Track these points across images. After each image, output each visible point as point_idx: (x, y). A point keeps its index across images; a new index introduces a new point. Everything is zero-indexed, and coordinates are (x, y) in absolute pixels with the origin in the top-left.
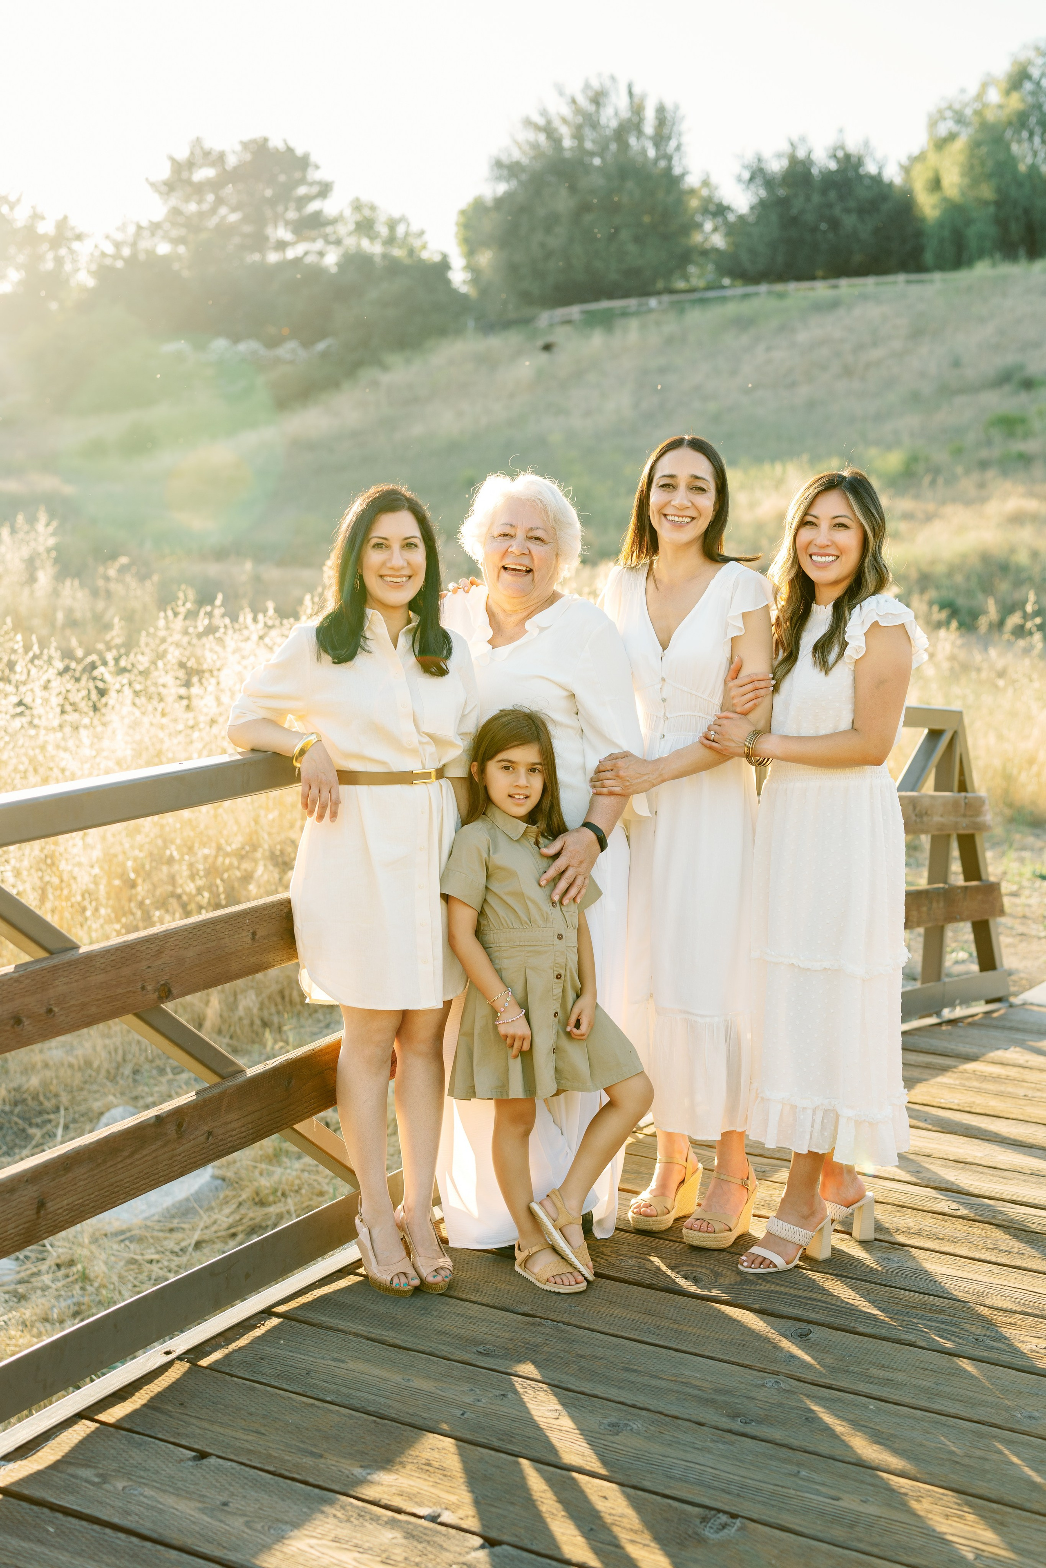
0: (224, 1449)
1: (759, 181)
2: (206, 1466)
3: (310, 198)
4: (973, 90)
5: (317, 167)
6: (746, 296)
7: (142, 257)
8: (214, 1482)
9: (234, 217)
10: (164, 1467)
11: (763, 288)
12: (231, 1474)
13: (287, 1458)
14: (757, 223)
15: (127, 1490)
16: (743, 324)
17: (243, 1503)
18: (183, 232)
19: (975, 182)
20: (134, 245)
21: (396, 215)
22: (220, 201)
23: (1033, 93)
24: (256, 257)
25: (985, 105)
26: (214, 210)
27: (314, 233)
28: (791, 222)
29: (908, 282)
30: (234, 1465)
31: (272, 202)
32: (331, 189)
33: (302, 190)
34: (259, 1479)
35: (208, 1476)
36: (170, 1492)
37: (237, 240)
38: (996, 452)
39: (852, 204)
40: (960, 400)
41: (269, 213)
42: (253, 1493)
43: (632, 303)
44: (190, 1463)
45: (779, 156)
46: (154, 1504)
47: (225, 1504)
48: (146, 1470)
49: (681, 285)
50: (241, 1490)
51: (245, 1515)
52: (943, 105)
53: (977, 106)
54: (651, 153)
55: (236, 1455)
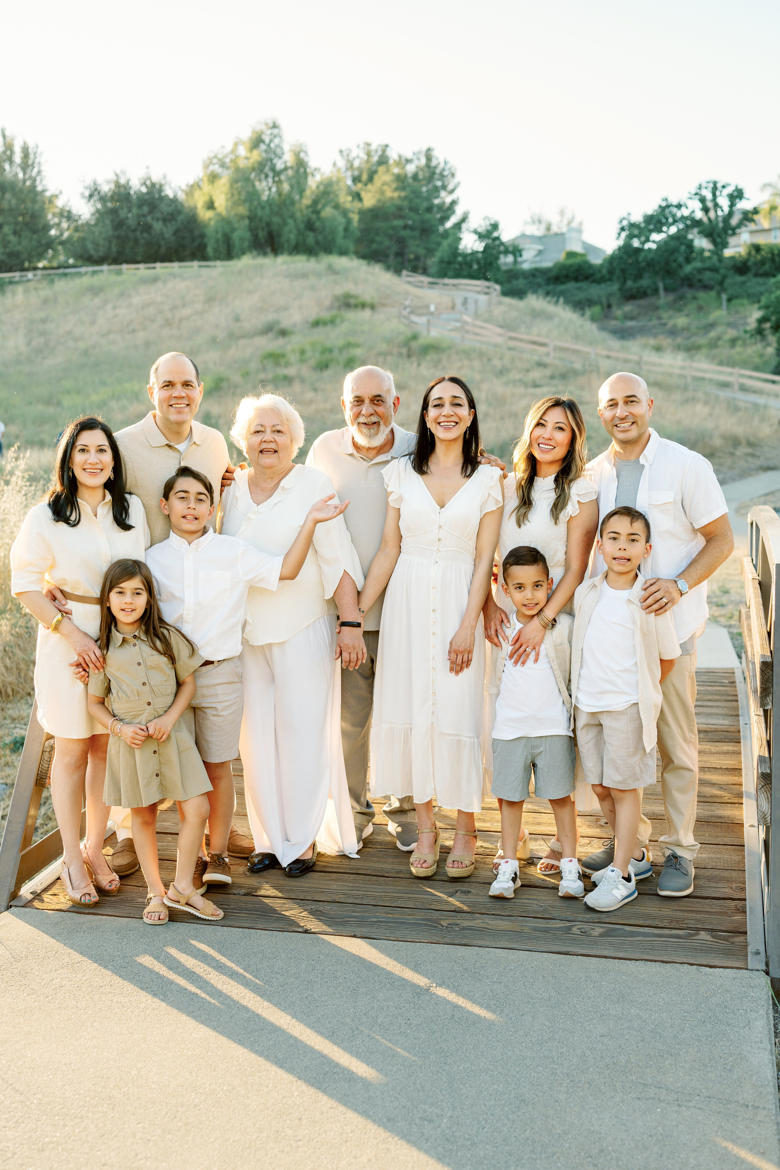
1: (96, 197)
4: (229, 147)
6: (94, 273)
11: (105, 267)
14: (96, 225)
16: (95, 291)
19: (235, 204)
23: (266, 151)
25: (237, 157)
28: (119, 225)
29: (200, 266)
38: (270, 375)
39: (159, 215)
40: (242, 342)
45: (108, 182)
52: (212, 155)
53: (233, 157)
54: (21, 175)
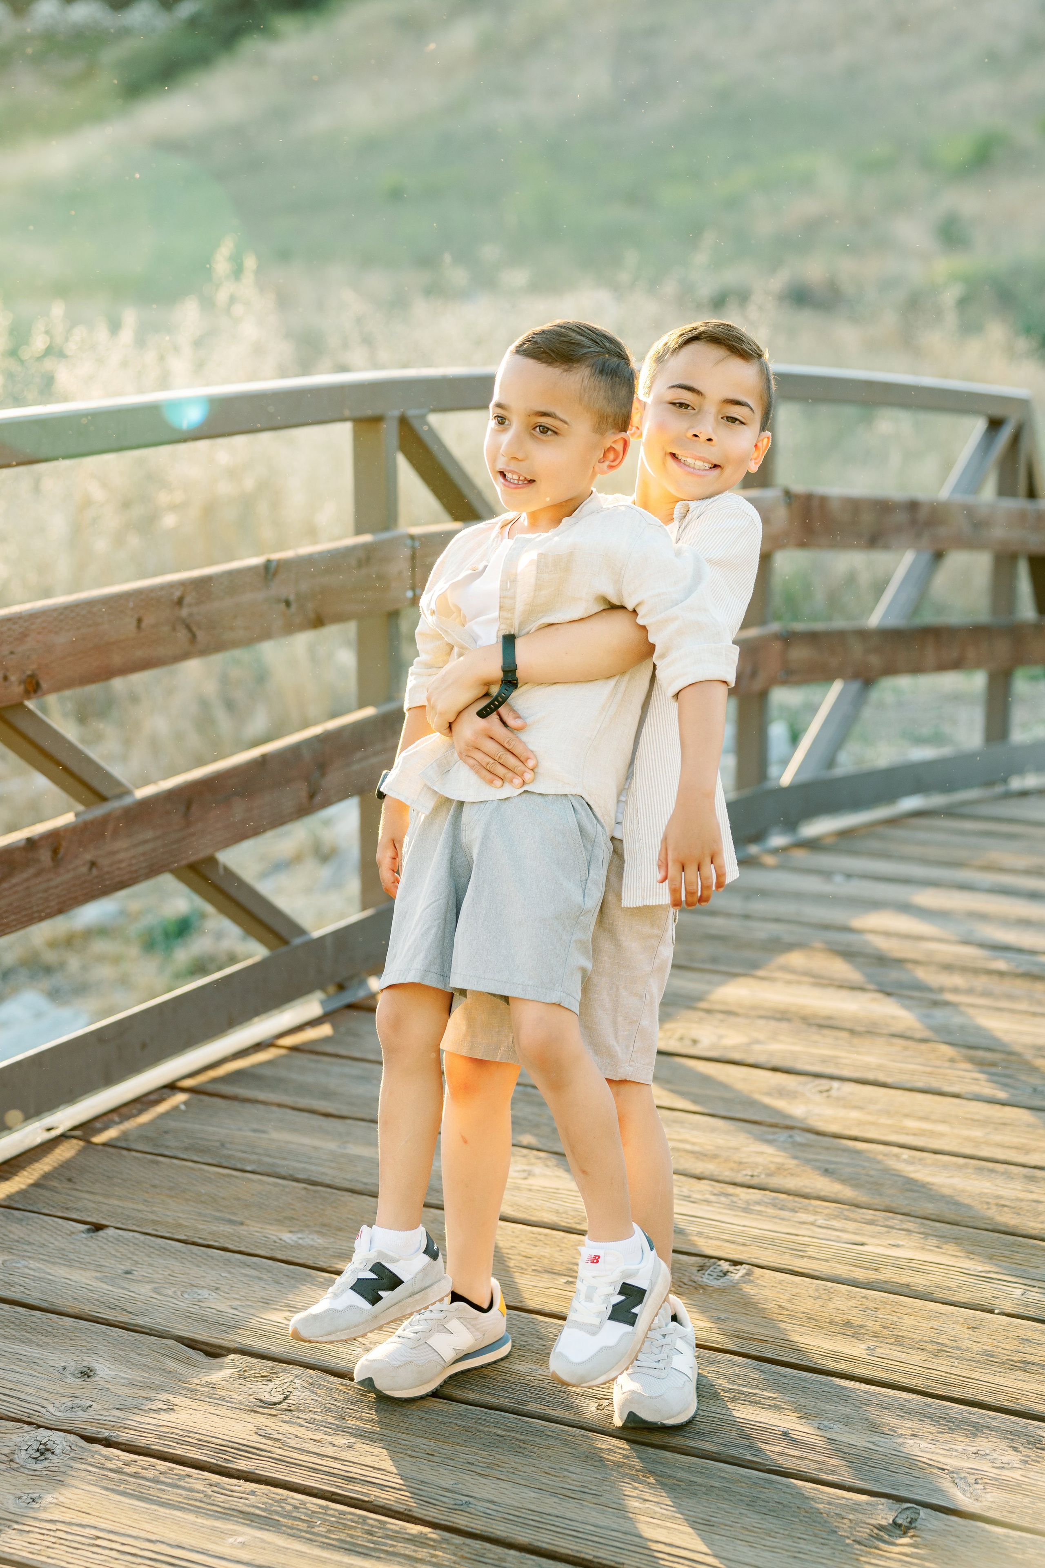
0: (124, 1221)
2: (103, 1238)
8: (113, 1252)
10: (52, 1240)
12: (134, 1244)
13: (200, 1226)
15: (8, 1264)
17: (150, 1271)
30: (137, 1235)
34: (168, 1248)
35: (105, 1247)
36: (60, 1264)
42: (161, 1261)
44: (84, 1235)
46: (42, 1275)
47: (128, 1272)
48: (30, 1243)
50: (146, 1259)
51: (153, 1282)
55: (138, 1226)
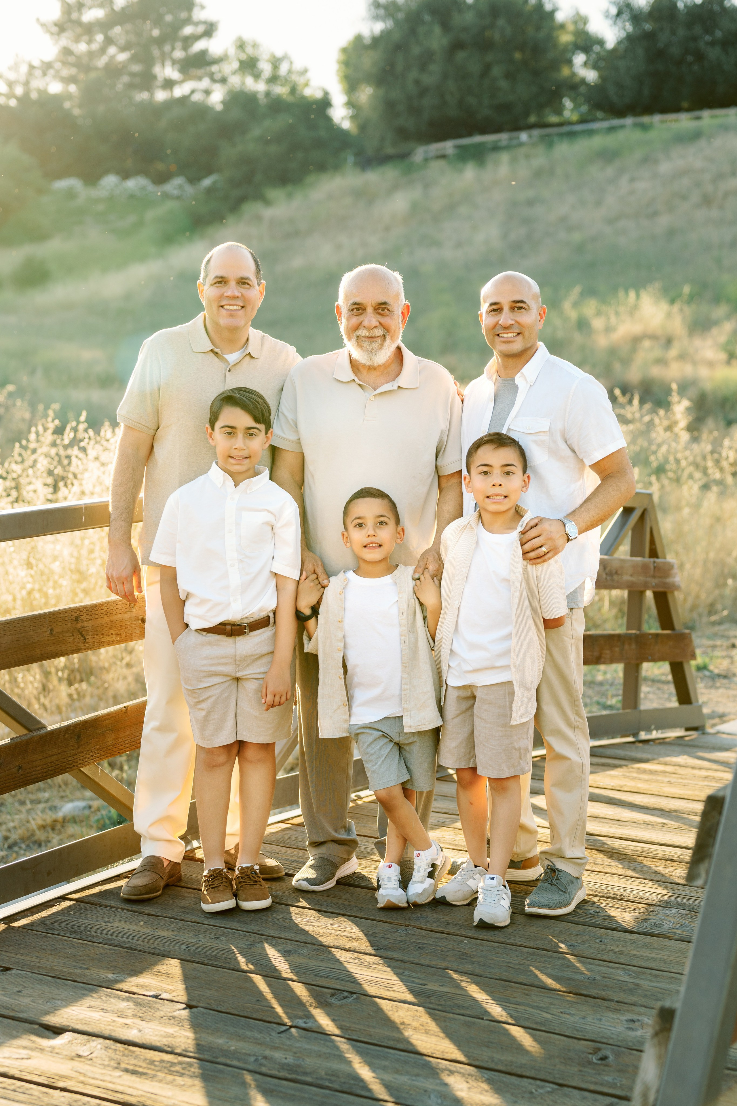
3: (197, 38)
5: (203, 7)
7: (34, 95)
9: (123, 57)
16: (607, 156)
18: (73, 71)
20: (27, 84)
21: (279, 54)
22: (109, 41)
24: (144, 96)
26: (103, 50)
27: (200, 72)
31: (160, 42)
32: (216, 29)
33: (188, 30)
37: (125, 79)
41: (156, 52)
43: (503, 137)
49: (554, 119)
51: (32, 997)
